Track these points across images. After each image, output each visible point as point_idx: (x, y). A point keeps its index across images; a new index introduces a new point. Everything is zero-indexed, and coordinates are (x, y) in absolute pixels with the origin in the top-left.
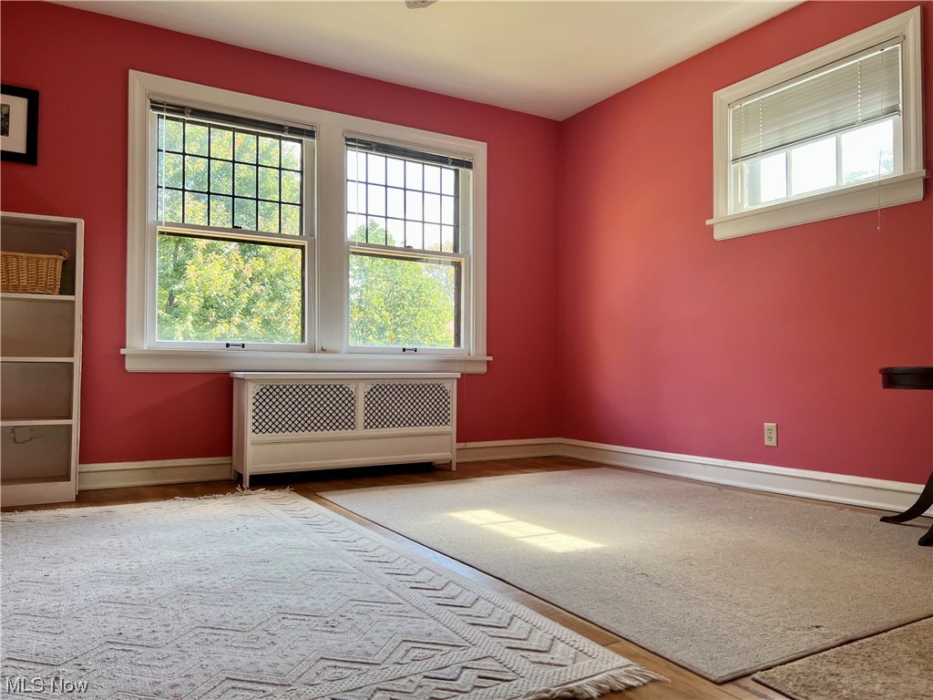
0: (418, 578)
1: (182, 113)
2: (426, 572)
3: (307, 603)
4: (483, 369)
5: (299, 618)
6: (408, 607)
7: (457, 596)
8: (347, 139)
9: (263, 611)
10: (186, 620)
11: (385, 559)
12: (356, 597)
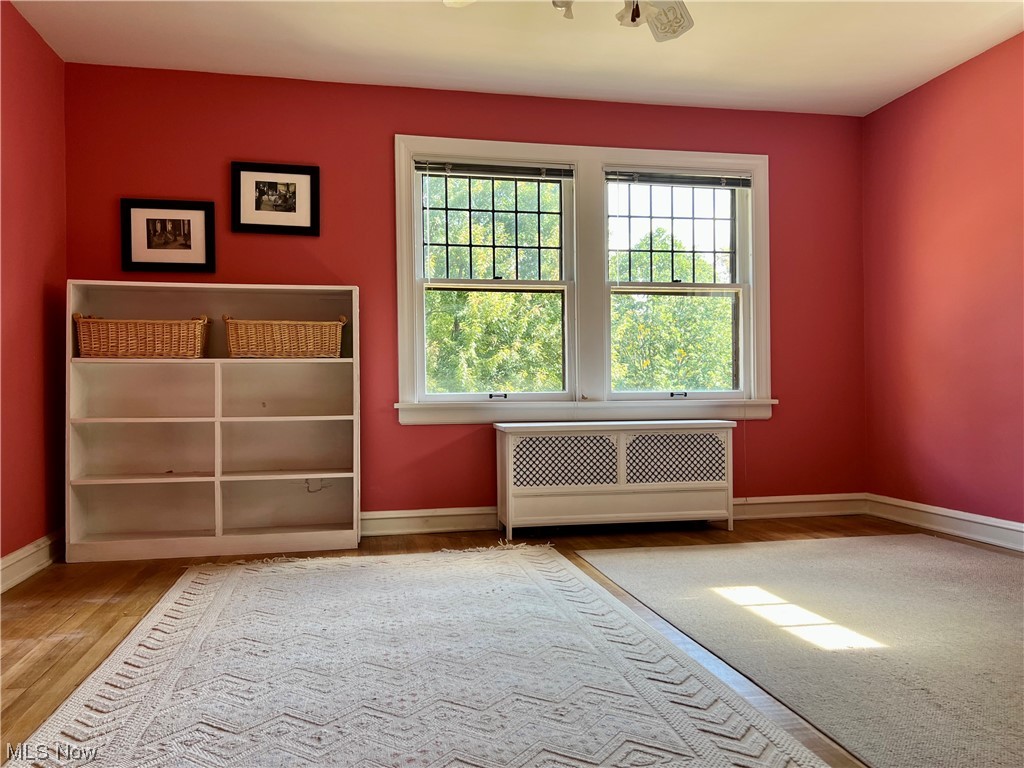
0: (658, 668)
1: (444, 170)
2: (669, 661)
3: (542, 685)
4: (767, 414)
5: (531, 700)
6: (641, 702)
7: (695, 694)
8: (607, 173)
9: (499, 689)
10: (431, 692)
11: (629, 640)
12: (590, 684)
